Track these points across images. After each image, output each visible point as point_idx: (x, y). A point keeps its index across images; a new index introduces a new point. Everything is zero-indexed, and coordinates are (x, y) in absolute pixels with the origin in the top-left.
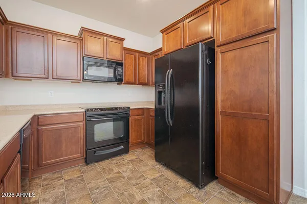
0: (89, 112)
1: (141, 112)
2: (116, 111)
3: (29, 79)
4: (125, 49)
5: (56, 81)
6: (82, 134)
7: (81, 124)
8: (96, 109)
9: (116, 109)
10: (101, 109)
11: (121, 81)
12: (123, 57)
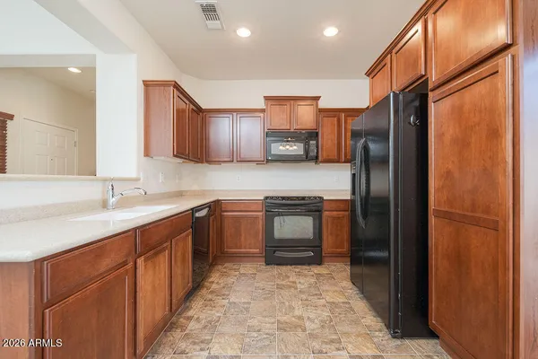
0: (268, 201)
2: (302, 202)
3: (219, 162)
4: (321, 111)
5: (239, 164)
7: (260, 214)
8: (277, 198)
9: (303, 198)
10: (283, 198)
11: (316, 159)
12: (317, 122)
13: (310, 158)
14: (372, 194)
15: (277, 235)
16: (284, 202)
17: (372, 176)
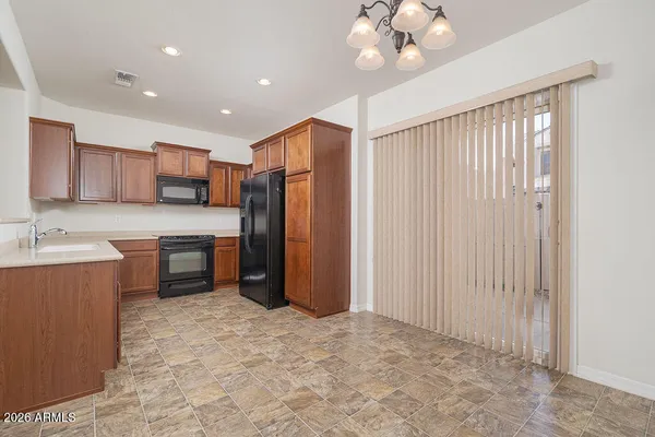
0: (163, 240)
1: (231, 242)
2: (196, 240)
4: (211, 162)
5: (125, 205)
6: (155, 263)
7: (154, 253)
8: (172, 237)
9: (197, 237)
10: (178, 237)
11: (206, 203)
12: (208, 172)
13: (202, 201)
14: (256, 232)
15: (172, 270)
16: (179, 240)
17: (256, 220)
